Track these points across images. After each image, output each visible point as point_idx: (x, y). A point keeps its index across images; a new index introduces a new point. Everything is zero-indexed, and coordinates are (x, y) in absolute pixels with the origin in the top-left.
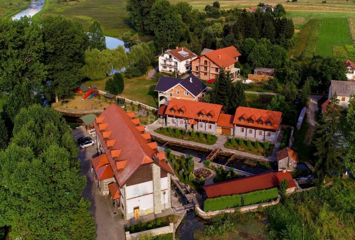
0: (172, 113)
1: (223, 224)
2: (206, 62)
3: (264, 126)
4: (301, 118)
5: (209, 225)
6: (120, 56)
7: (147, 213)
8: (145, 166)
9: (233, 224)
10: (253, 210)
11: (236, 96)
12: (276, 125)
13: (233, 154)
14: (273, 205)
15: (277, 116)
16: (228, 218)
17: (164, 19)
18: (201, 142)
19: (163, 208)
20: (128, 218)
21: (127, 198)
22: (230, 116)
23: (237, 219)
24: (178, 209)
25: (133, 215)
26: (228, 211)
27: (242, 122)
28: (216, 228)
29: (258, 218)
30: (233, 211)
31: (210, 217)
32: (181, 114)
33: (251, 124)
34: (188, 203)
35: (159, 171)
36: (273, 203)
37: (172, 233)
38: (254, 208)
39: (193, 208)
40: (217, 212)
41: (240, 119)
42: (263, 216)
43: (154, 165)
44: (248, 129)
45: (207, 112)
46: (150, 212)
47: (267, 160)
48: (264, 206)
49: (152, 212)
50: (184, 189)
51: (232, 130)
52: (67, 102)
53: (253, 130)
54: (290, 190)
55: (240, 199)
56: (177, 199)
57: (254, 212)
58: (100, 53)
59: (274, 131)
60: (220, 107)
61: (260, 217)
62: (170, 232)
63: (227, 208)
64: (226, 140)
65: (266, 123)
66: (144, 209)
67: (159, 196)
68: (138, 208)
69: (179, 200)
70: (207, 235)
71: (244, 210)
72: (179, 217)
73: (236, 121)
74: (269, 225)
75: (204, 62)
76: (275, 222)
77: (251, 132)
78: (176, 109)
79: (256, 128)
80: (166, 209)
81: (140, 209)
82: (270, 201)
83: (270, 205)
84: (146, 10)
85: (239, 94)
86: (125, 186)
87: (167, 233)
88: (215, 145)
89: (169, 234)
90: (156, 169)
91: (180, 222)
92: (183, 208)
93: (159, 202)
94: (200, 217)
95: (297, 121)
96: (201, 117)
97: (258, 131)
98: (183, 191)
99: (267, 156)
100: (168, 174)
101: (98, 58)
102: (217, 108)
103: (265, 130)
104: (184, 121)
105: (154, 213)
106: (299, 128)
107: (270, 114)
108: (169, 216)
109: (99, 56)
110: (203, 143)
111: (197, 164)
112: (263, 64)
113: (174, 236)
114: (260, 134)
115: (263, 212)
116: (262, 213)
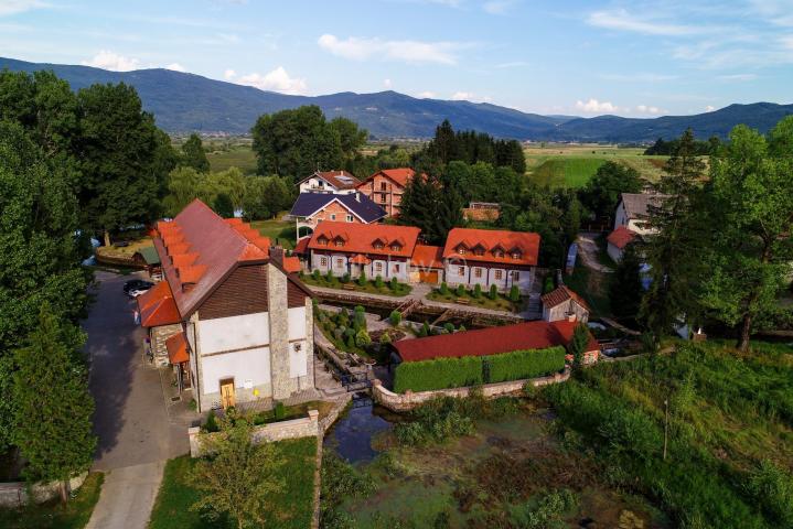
0: (323, 245)
1: (444, 418)
2: (384, 185)
3: (506, 259)
4: (572, 257)
5: (410, 421)
6: (232, 185)
7: (254, 398)
8: (249, 270)
9: (468, 419)
10: (511, 392)
11: (446, 213)
12: (530, 258)
13: (446, 309)
14: (557, 384)
15: (532, 241)
16: (456, 407)
17: (312, 135)
18: (380, 292)
19: (294, 388)
20: (206, 407)
21: (203, 352)
22: (434, 249)
23: (477, 410)
24: (332, 391)
25: (217, 400)
26: (453, 394)
27: (461, 255)
28: (429, 428)
29: (527, 409)
30: (464, 393)
31: (409, 407)
32: (339, 246)
33: (479, 257)
34: (355, 381)
35: (284, 286)
36: (558, 379)
37: (314, 437)
38: (514, 387)
39: (367, 390)
40: (425, 396)
41: (456, 249)
42: (537, 406)
43: (271, 268)
44: (474, 269)
45: (391, 240)
46: (262, 396)
47: (518, 316)
48: (537, 384)
49: (268, 394)
50: (346, 361)
51: (440, 272)
52: (126, 246)
53: (484, 270)
54: (591, 357)
55: (481, 367)
56: (329, 375)
57: (514, 398)
58: (196, 175)
59: (525, 268)
60: (415, 231)
61: (530, 407)
62: (309, 434)
63: (450, 387)
64: (430, 291)
65: (510, 253)
66: (248, 386)
67: (285, 353)
68: (230, 381)
69: (334, 377)
70: (405, 442)
71: (490, 391)
72: (333, 405)
73: (449, 253)
74: (559, 421)
75: (380, 187)
76: (573, 414)
77: (479, 274)
78: (329, 237)
79: (489, 265)
80: (303, 391)
81: (238, 384)
82: (548, 375)
83: (551, 382)
84: (282, 142)
85: (451, 210)
86: (195, 317)
87: (301, 435)
88: (408, 297)
89: (307, 438)
90: (276, 282)
91: (337, 416)
92: (344, 389)
93: (285, 369)
94: (385, 408)
95: (566, 261)
96: (378, 250)
97: (493, 271)
98: (343, 364)
99: (517, 312)
100: (308, 301)
101: (193, 183)
102: (410, 234)
103: (508, 267)
104: (345, 259)
105: (272, 397)
106: (571, 272)
107: (515, 239)
108: (309, 403)
109: (195, 181)
110: (385, 294)
111: (373, 324)
112: (482, 195)
113: (320, 442)
114: (499, 276)
115: (536, 397)
116: (534, 399)
